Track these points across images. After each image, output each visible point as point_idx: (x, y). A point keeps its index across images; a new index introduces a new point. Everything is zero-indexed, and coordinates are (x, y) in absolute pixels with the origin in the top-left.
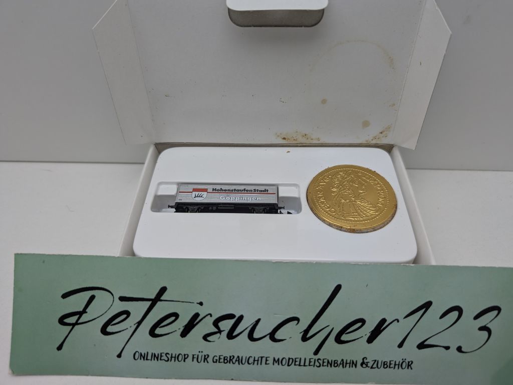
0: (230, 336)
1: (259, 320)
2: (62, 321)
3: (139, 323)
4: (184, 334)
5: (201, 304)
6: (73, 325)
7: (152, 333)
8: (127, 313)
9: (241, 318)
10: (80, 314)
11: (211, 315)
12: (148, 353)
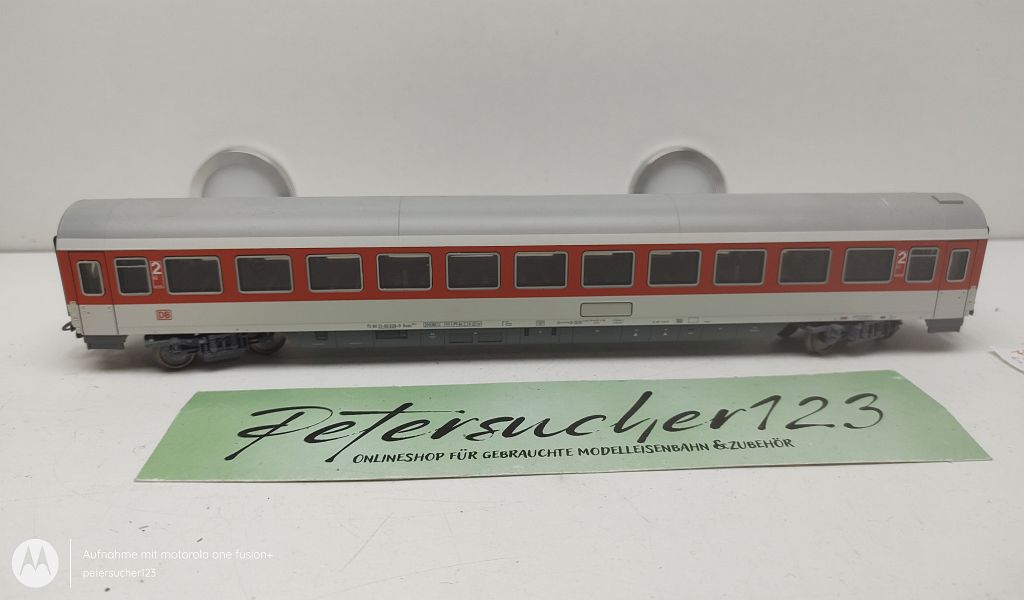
0: (508, 433)
1: (548, 420)
2: (243, 434)
3: (367, 431)
4: (435, 436)
5: (462, 412)
6: (261, 437)
7: (387, 437)
8: (352, 424)
9: (521, 420)
10: (276, 427)
11: (477, 420)
12: (377, 456)
